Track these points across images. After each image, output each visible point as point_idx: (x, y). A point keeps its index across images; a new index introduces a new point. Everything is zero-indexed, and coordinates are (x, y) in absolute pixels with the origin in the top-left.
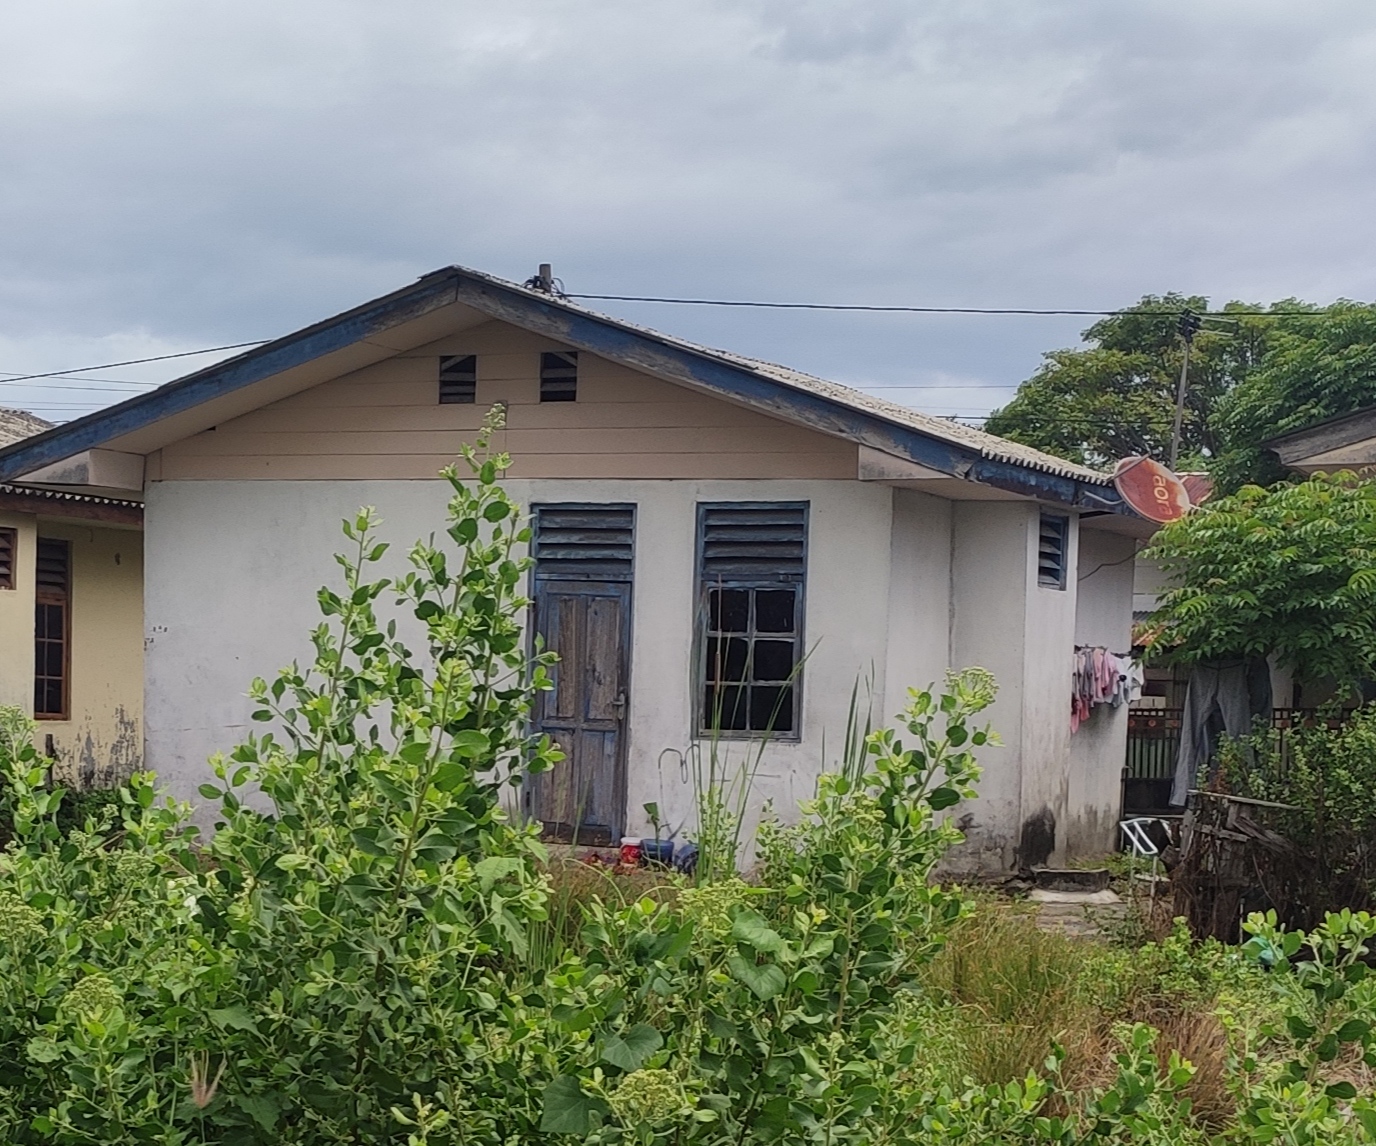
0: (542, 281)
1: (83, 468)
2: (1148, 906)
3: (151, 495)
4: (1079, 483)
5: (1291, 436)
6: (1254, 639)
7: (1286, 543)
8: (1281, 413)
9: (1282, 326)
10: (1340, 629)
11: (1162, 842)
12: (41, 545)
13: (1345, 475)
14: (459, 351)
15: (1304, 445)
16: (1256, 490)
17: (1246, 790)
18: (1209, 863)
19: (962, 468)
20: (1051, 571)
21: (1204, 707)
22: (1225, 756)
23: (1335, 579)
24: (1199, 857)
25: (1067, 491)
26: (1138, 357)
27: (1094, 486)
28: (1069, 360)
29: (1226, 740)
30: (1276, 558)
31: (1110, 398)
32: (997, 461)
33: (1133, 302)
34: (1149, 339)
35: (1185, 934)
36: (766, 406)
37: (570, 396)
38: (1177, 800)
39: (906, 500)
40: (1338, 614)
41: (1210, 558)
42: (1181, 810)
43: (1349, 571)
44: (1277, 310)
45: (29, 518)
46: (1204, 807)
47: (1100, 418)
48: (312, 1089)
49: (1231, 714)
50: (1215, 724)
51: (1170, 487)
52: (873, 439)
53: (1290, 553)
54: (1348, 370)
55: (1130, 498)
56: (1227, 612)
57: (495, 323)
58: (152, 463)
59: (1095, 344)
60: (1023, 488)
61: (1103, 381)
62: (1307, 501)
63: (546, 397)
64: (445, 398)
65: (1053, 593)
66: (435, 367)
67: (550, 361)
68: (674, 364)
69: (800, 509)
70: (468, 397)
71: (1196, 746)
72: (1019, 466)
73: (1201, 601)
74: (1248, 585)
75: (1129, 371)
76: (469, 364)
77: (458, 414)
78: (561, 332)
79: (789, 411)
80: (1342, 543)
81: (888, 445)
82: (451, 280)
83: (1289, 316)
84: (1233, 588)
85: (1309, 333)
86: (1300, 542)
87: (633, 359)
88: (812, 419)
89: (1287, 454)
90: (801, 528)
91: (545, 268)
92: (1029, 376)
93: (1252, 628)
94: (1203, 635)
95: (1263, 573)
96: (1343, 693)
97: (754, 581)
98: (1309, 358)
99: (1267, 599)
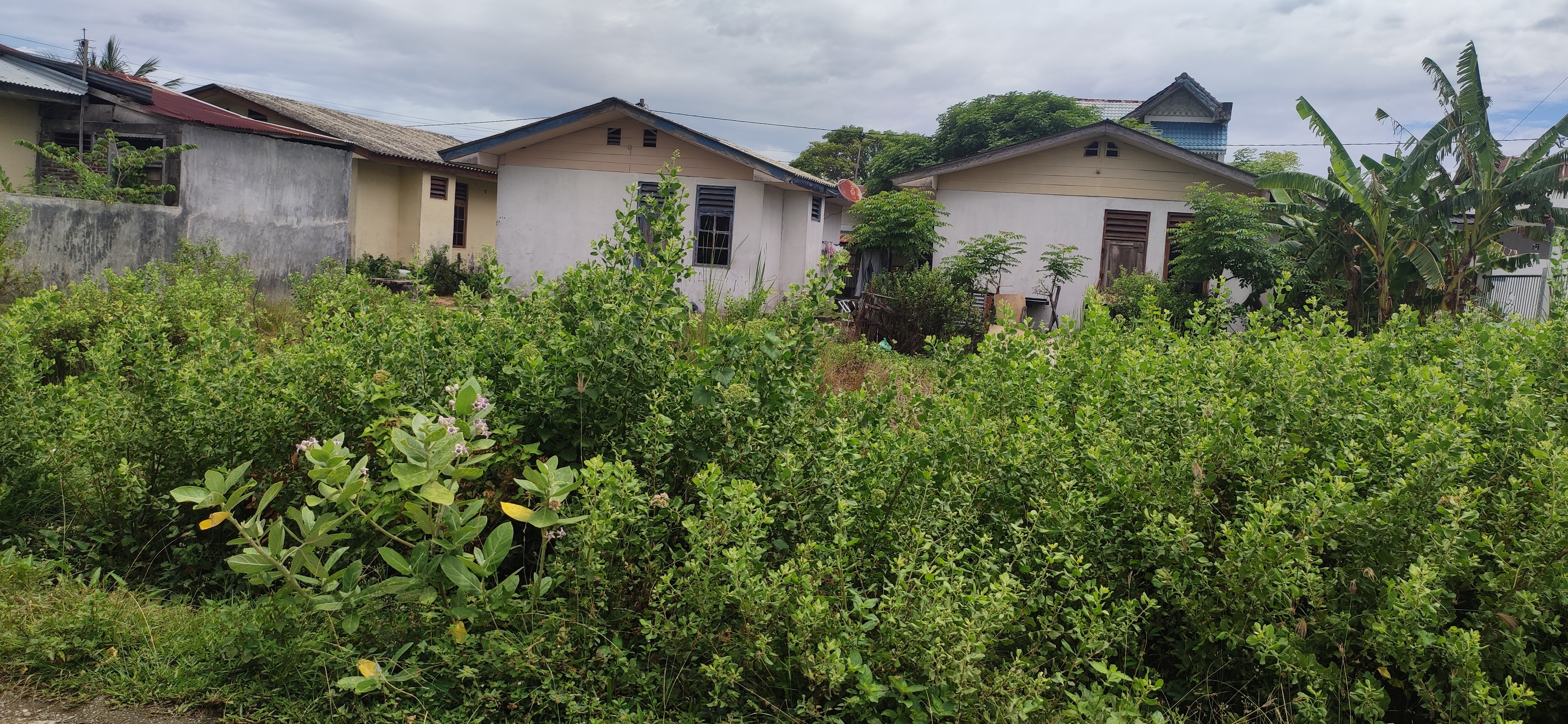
0: (641, 103)
1: (476, 159)
2: (847, 329)
3: (500, 170)
4: (826, 187)
5: (896, 176)
6: (884, 242)
7: (895, 211)
8: (889, 168)
9: (887, 139)
10: (912, 241)
11: (852, 308)
12: (458, 185)
13: (914, 190)
14: (615, 127)
15: (900, 179)
16: (886, 193)
17: (880, 292)
18: (867, 316)
19: (788, 179)
20: (816, 216)
21: (867, 264)
22: (873, 281)
23: (910, 224)
24: (864, 314)
25: (822, 189)
26: (841, 146)
27: (831, 188)
28: (818, 145)
29: (874, 276)
30: (892, 216)
31: (831, 158)
32: (800, 177)
33: (839, 127)
34: (844, 140)
35: (865, 340)
36: (722, 154)
37: (654, 145)
38: (857, 294)
39: (769, 189)
40: (911, 236)
41: (870, 215)
42: (858, 298)
43: (915, 222)
44: (885, 133)
45: (453, 175)
46: (867, 298)
47: (827, 165)
48: (611, 387)
49: (875, 267)
50: (870, 270)
51: (855, 190)
52: (758, 167)
53: (897, 214)
54: (911, 155)
55: (843, 193)
56: (875, 233)
57: (628, 118)
58: (501, 158)
59: (826, 140)
60: (808, 187)
61: (828, 153)
62: (903, 197)
63: (645, 145)
64: (609, 143)
65: (816, 223)
66: (606, 132)
67: (647, 133)
68: (691, 137)
69: (733, 189)
70: (618, 143)
71: (864, 277)
72: (807, 179)
73: (867, 229)
74: (882, 224)
75: (839, 150)
76: (618, 132)
77: (614, 149)
78: (652, 123)
79: (730, 156)
80: (913, 213)
81: (764, 170)
82: (613, 102)
83: (889, 136)
84: (877, 225)
85: (898, 142)
86: (900, 211)
87: (677, 134)
88: (738, 159)
89: (895, 182)
90: (733, 196)
91: (642, 100)
92: (805, 149)
93: (883, 238)
94: (868, 240)
95: (888, 220)
96: (912, 261)
97: (715, 213)
98: (898, 150)
99: (889, 229)
